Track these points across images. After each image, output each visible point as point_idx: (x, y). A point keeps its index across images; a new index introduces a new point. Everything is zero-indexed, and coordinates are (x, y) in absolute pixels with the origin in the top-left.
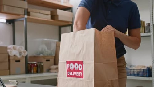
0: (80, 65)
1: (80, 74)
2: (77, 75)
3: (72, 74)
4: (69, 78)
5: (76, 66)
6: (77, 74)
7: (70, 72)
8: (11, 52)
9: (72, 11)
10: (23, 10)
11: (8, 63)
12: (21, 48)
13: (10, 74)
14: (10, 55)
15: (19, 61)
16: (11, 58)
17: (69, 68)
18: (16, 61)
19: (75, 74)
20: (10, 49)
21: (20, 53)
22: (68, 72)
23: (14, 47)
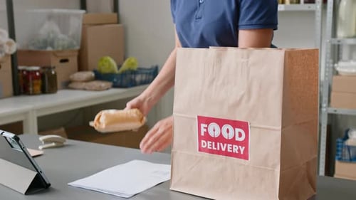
0: (238, 130)
1: (239, 150)
2: (229, 150)
3: (216, 146)
4: (206, 155)
5: (228, 131)
6: (229, 148)
7: (209, 142)
17: (207, 133)
19: (223, 147)
22: (203, 141)
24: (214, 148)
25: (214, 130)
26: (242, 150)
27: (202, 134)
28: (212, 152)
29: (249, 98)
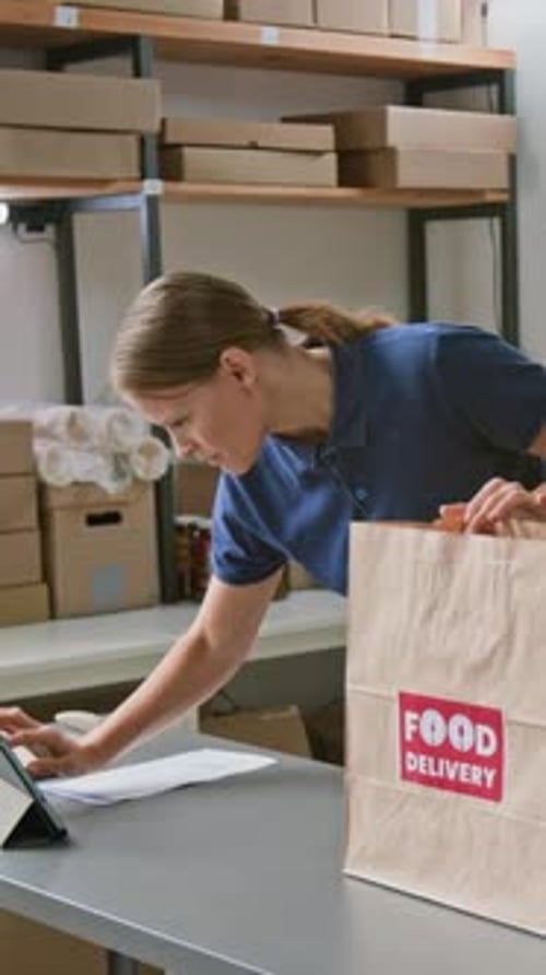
0: (483, 729)
1: (484, 779)
2: (463, 779)
3: (436, 768)
4: (416, 788)
5: (461, 731)
6: (463, 774)
7: (423, 758)
8: (54, 457)
9: (504, 106)
10: (132, 141)
11: (34, 539)
12: (125, 421)
13: (53, 615)
14: (49, 479)
15: (113, 518)
16: (55, 501)
17: (417, 735)
18: (93, 520)
19: (451, 770)
20: (47, 433)
21: (120, 462)
22: (410, 755)
23: (72, 422)
24: (433, 773)
25: (433, 728)
26: (490, 776)
27: (409, 737)
28: (427, 781)
29: (508, 654)
